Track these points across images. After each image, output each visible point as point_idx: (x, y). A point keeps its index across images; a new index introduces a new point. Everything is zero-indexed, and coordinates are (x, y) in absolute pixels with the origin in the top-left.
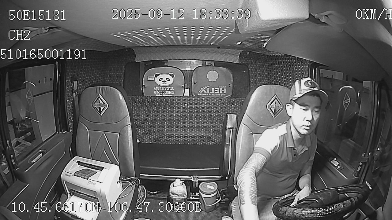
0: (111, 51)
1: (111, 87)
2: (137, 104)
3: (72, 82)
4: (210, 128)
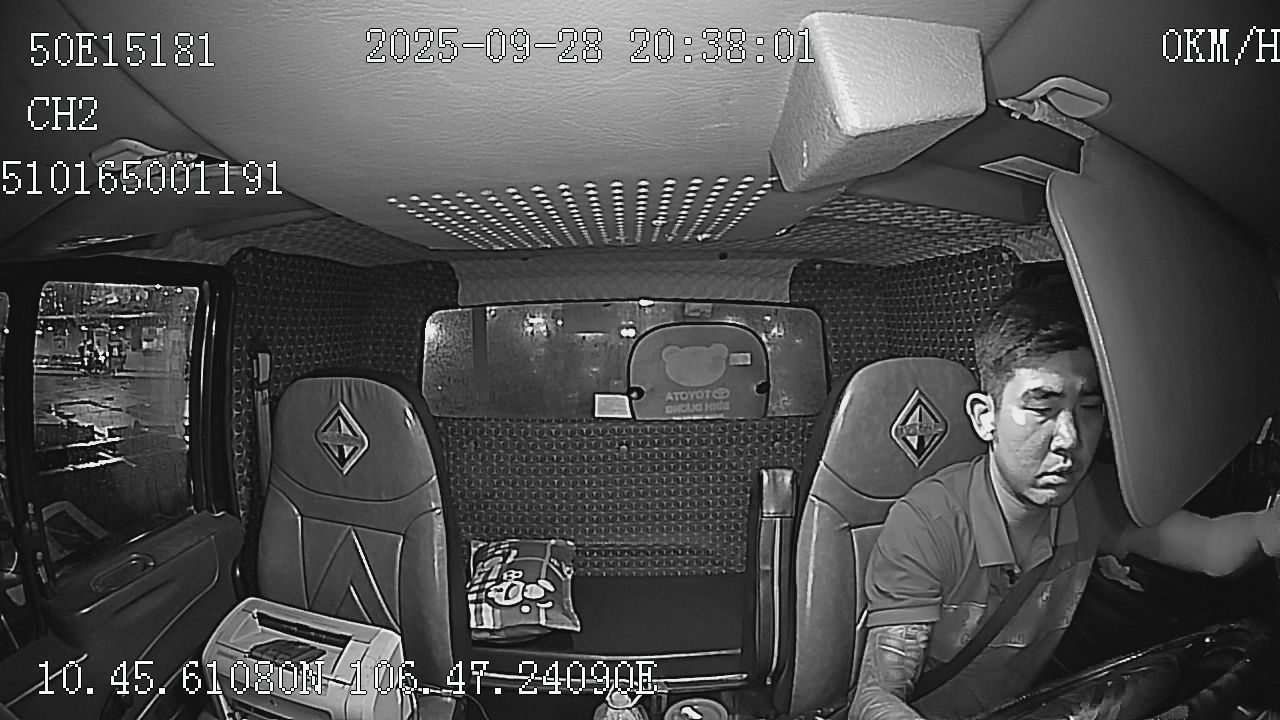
0: (381, 266)
1: (379, 384)
2: (461, 444)
3: (252, 353)
4: (704, 521)
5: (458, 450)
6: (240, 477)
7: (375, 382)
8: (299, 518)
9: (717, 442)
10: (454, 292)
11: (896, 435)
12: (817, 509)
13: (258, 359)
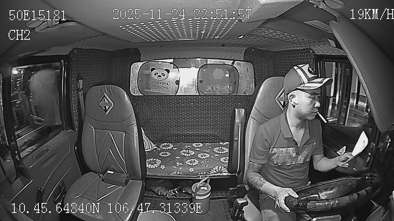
1: (116, 86)
3: (78, 80)
4: (216, 126)
5: (142, 105)
6: (75, 118)
7: (114, 86)
8: (94, 129)
9: (220, 102)
10: (139, 57)
11: (277, 100)
12: (252, 121)
13: (79, 82)
